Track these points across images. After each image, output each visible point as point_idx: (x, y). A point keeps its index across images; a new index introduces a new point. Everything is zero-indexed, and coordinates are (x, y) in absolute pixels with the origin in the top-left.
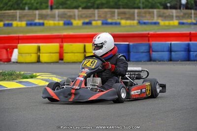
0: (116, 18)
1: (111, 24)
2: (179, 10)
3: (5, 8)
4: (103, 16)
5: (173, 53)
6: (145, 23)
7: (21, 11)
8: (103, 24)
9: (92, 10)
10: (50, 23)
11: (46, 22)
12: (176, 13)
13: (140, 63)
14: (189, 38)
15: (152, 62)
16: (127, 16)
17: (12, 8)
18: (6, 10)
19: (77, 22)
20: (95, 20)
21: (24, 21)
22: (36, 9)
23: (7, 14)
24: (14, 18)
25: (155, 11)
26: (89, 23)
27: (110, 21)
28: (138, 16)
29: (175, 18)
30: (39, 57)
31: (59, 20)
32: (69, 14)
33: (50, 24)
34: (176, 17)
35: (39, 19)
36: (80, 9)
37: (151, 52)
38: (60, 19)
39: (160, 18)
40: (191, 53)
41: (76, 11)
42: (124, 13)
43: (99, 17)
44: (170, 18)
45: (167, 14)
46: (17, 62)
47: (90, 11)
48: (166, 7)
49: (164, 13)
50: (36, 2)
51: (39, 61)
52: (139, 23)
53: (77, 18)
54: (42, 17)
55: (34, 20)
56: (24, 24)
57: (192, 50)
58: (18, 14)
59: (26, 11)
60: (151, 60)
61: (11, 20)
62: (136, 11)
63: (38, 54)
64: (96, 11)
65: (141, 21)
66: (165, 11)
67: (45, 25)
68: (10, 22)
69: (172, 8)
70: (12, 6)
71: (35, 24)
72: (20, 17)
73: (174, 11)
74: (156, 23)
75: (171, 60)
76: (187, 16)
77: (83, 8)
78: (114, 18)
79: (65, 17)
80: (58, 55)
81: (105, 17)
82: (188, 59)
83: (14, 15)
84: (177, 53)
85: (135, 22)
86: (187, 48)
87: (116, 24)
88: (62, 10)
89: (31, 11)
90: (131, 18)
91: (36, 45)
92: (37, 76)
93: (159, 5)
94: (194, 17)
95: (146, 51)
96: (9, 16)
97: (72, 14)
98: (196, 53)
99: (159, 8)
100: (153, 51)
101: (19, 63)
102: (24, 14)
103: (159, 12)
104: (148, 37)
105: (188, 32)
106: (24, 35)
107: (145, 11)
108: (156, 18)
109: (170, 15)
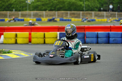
0: (69, 16)
1: (66, 20)
2: (108, 12)
4: (60, 15)
5: (99, 39)
7: (10, 12)
8: (60, 20)
11: (25, 19)
15: (86, 44)
16: (76, 16)
18: (1, 11)
19: (45, 19)
22: (20, 11)
23: (1, 14)
24: (5, 16)
25: (93, 12)
27: (65, 18)
28: (82, 16)
30: (16, 40)
31: (33, 18)
32: (39, 14)
33: (28, 20)
34: (106, 16)
35: (21, 17)
36: (47, 11)
37: (85, 38)
39: (96, 17)
40: (111, 39)
41: (44, 12)
42: (74, 14)
43: (58, 16)
44: (102, 17)
45: (100, 15)
46: (3, 43)
47: (53, 12)
48: (100, 10)
49: (98, 14)
50: (20, 6)
51: (16, 43)
53: (44, 16)
54: (23, 15)
57: (111, 37)
58: (8, 14)
59: (14, 12)
62: (81, 12)
63: (16, 38)
64: (57, 12)
66: (99, 12)
67: (25, 21)
69: (104, 10)
70: (4, 9)
71: (19, 20)
72: (9, 16)
73: (105, 13)
74: (93, 20)
75: (97, 43)
76: (113, 16)
77: (49, 11)
78: (67, 17)
79: (37, 16)
80: (28, 39)
81: (62, 16)
82: (108, 42)
83: (6, 14)
84: (102, 38)
85: (80, 19)
86: (108, 35)
87: (68, 20)
88: (35, 12)
89: (16, 12)
90: (78, 17)
91: (15, 33)
92: (12, 52)
93: (95, 9)
94: (117, 16)
95: (82, 37)
96: (3, 14)
97: (41, 14)
98: (113, 39)
99: (95, 11)
100: (86, 38)
101: (4, 44)
102: (12, 13)
103: (95, 13)
104: (84, 29)
105: (109, 26)
106: (8, 27)
107: (87, 13)
108: (93, 17)
109: (102, 15)
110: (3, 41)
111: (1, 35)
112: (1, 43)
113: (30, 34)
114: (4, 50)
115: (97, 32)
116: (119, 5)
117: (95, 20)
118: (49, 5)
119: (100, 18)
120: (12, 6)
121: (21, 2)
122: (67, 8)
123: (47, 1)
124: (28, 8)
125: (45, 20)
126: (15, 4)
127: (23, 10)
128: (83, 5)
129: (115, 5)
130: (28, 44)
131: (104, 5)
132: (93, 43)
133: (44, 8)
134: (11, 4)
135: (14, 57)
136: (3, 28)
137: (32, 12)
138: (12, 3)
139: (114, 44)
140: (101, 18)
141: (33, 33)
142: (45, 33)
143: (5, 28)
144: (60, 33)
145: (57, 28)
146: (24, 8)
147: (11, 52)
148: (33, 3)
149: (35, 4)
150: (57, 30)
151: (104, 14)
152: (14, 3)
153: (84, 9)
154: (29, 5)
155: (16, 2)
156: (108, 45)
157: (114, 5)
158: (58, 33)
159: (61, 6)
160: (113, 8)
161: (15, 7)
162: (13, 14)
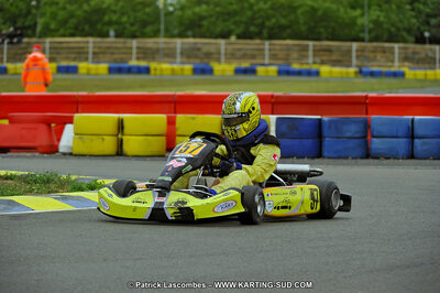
0: (310, 60)
1: (299, 73)
3: (62, 31)
4: (281, 55)
5: (416, 141)
6: (372, 74)
7: (99, 39)
8: (280, 73)
9: (258, 41)
10: (162, 67)
11: (153, 65)
13: (345, 161)
15: (371, 160)
16: (335, 57)
17: (77, 31)
18: (64, 36)
19: (223, 68)
20: (263, 65)
21: (105, 62)
22: (134, 36)
23: (65, 45)
24: (81, 54)
25: (396, 46)
26: (251, 71)
27: (296, 66)
28: (358, 57)
29: (438, 64)
30: (120, 144)
31: (182, 63)
32: (205, 49)
33: (161, 70)
35: (138, 59)
36: (233, 38)
37: (369, 137)
38: (185, 60)
39: (406, 64)
41: (222, 42)
42: (329, 50)
43: (274, 57)
44: (429, 63)
45: (423, 55)
46: (71, 154)
47: (254, 43)
48: (420, 40)
49: (414, 53)
50: (132, 20)
51: (120, 152)
52: (361, 73)
53: (222, 58)
54: (146, 54)
55: (127, 61)
56: (103, 68)
58: (91, 45)
59: (111, 40)
60: (368, 154)
61: (75, 59)
62: (355, 45)
63: (120, 136)
64: (267, 43)
65: (364, 69)
66: (419, 47)
67: (152, 72)
68: (72, 64)
69: (435, 41)
70: (76, 28)
71: (130, 70)
72: (94, 53)
73: (437, 48)
74: (395, 75)
75: (412, 156)
77: (239, 37)
78: (305, 61)
79: (196, 57)
80: (164, 138)
81: (287, 58)
83: (82, 48)
84: (425, 140)
85: (352, 70)
87: (309, 73)
88: (191, 40)
89: (121, 40)
90: (343, 61)
91: (116, 116)
93: (405, 34)
95: (357, 135)
96: (70, 48)
97: (212, 49)
99: (405, 41)
100: (373, 137)
101: (76, 155)
102: (105, 45)
103: (405, 48)
104: (365, 103)
106: (91, 94)
107: (375, 47)
108: (397, 64)
109: (427, 55)
110: (71, 144)
111: (65, 124)
112: (64, 154)
113: (171, 122)
114: (73, 178)
115: (411, 117)
117: (402, 75)
118: (237, 18)
119: (420, 69)
120: (106, 18)
121: (136, 6)
122: (303, 29)
123: (231, 4)
124: (162, 27)
125: (223, 71)
126: (115, 12)
127: (144, 35)
128: (360, 21)
130: (163, 156)
132: (396, 157)
133: (220, 27)
134: (100, 12)
136: (74, 96)
137: (178, 42)
138: (105, 6)
140: (425, 69)
141: (180, 118)
143: (80, 96)
144: (278, 119)
145: (270, 102)
146: (149, 29)
148: (182, 8)
149: (189, 13)
150: (270, 106)
151: (434, 52)
152: (113, 8)
153: (366, 36)
154: (169, 14)
158: (273, 118)
159: (283, 21)
161: (114, 18)
162: (109, 48)
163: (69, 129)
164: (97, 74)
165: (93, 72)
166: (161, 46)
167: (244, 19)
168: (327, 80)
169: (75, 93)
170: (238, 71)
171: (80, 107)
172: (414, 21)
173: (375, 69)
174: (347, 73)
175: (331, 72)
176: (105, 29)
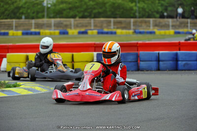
0: (112, 27)
1: (107, 33)
2: (175, 20)
3: (2, 17)
4: (99, 25)
5: (161, 63)
6: (140, 33)
7: (17, 20)
8: (99, 33)
9: (88, 19)
10: (46, 32)
11: (42, 31)
12: (172, 22)
13: (128, 72)
14: (178, 47)
15: (140, 72)
16: (123, 25)
17: (9, 17)
18: (2, 19)
19: (73, 32)
20: (91, 30)
21: (20, 30)
22: (33, 18)
23: (3, 23)
24: (10, 27)
25: (151, 20)
26: (85, 33)
27: (106, 30)
28: (134, 25)
29: (171, 27)
31: (55, 30)
32: (65, 23)
34: (173, 26)
35: (35, 28)
36: (77, 19)
37: (139, 61)
38: (56, 28)
39: (156, 28)
40: (180, 62)
41: (72, 20)
42: (120, 23)
43: (95, 26)
44: (166, 27)
45: (163, 24)
46: (6, 71)
47: (85, 21)
48: (162, 17)
49: (160, 23)
50: (32, 11)
52: (135, 32)
53: (73, 27)
54: (38, 26)
55: (30, 29)
56: (20, 32)
57: (180, 59)
58: (14, 23)
59: (23, 20)
60: (138, 69)
61: (7, 29)
62: (132, 20)
64: (92, 20)
65: (137, 31)
66: (161, 20)
67: (41, 34)
68: (6, 31)
69: (169, 17)
70: (8, 15)
71: (31, 34)
72: (16, 26)
73: (170, 20)
74: (151, 33)
75: (158, 69)
76: (183, 25)
77: (80, 18)
78: (110, 27)
79: (61, 27)
81: (102, 27)
82: (176, 68)
83: (10, 24)
84: (165, 62)
85: (131, 31)
86: (175, 57)
87: (112, 33)
88: (58, 19)
89: (27, 20)
90: (127, 27)
91: (25, 54)
92: (21, 85)
93: (155, 14)
94: (191, 26)
95: (133, 61)
96: (5, 24)
97: (68, 23)
98: (184, 62)
99: (155, 17)
100: (141, 61)
102: (20, 23)
103: (155, 21)
104: (137, 46)
105: (177, 41)
106: (14, 44)
107: (141, 21)
108: (151, 28)
109: (166, 24)
110: (5, 67)
111: (3, 58)
112: (3, 71)
114: (7, 82)
115: (158, 52)
116: (194, 7)
117: (154, 33)
118: (79, 9)
119: (162, 30)
120: (21, 11)
121: (34, 5)
122: (109, 13)
123: (76, 3)
124: (45, 14)
125: (73, 33)
126: (25, 8)
127: (38, 18)
128: (135, 8)
129: (187, 9)
131: (170, 9)
132: (151, 70)
133: (72, 13)
134: (18, 8)
135: (22, 94)
137: (53, 21)
138: (20, 5)
139: (185, 70)
140: (164, 30)
142: (74, 54)
143: (10, 46)
144: (97, 54)
145: (94, 46)
146: (40, 15)
147: (19, 86)
148: (55, 5)
149: (58, 7)
150: (94, 48)
151: (169, 22)
152: (24, 6)
153: (137, 14)
154: (48, 8)
155: (27, 4)
156: (176, 73)
157: (185, 7)
158: (95, 54)
159: (100, 10)
160: (184, 12)
161: (25, 12)
162: (22, 24)
163: (5, 60)
164: (17, 36)
165: (15, 35)
166: (45, 22)
167: (82, 10)
168: (120, 36)
169: (7, 44)
170: (80, 33)
171: (9, 50)
172: (159, 8)
173: (141, 30)
174: (129, 33)
175: (121, 33)
176: (20, 16)
